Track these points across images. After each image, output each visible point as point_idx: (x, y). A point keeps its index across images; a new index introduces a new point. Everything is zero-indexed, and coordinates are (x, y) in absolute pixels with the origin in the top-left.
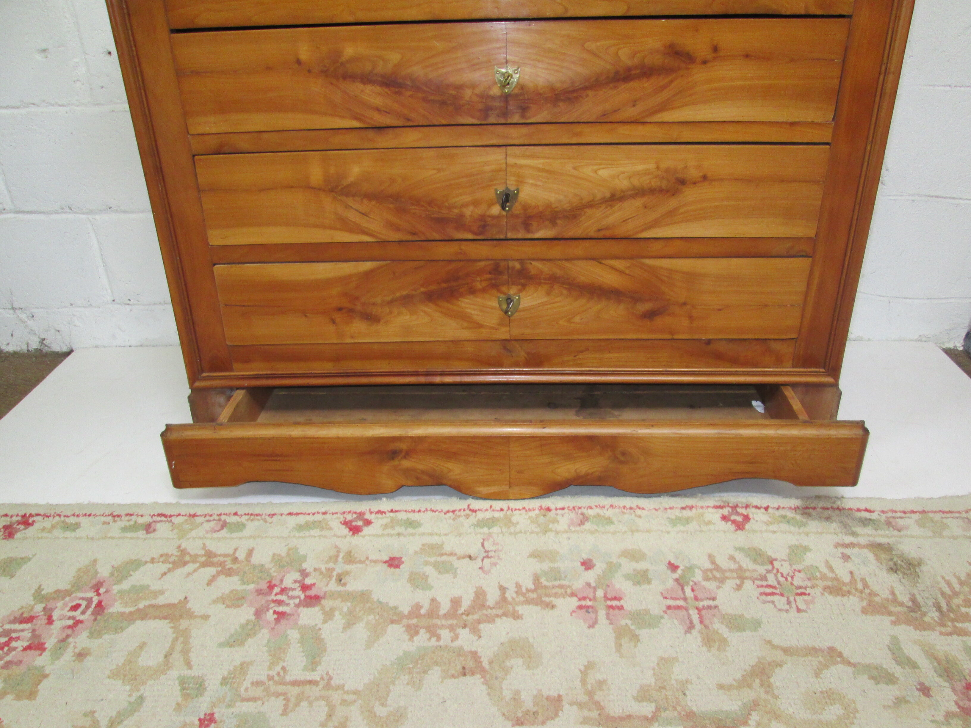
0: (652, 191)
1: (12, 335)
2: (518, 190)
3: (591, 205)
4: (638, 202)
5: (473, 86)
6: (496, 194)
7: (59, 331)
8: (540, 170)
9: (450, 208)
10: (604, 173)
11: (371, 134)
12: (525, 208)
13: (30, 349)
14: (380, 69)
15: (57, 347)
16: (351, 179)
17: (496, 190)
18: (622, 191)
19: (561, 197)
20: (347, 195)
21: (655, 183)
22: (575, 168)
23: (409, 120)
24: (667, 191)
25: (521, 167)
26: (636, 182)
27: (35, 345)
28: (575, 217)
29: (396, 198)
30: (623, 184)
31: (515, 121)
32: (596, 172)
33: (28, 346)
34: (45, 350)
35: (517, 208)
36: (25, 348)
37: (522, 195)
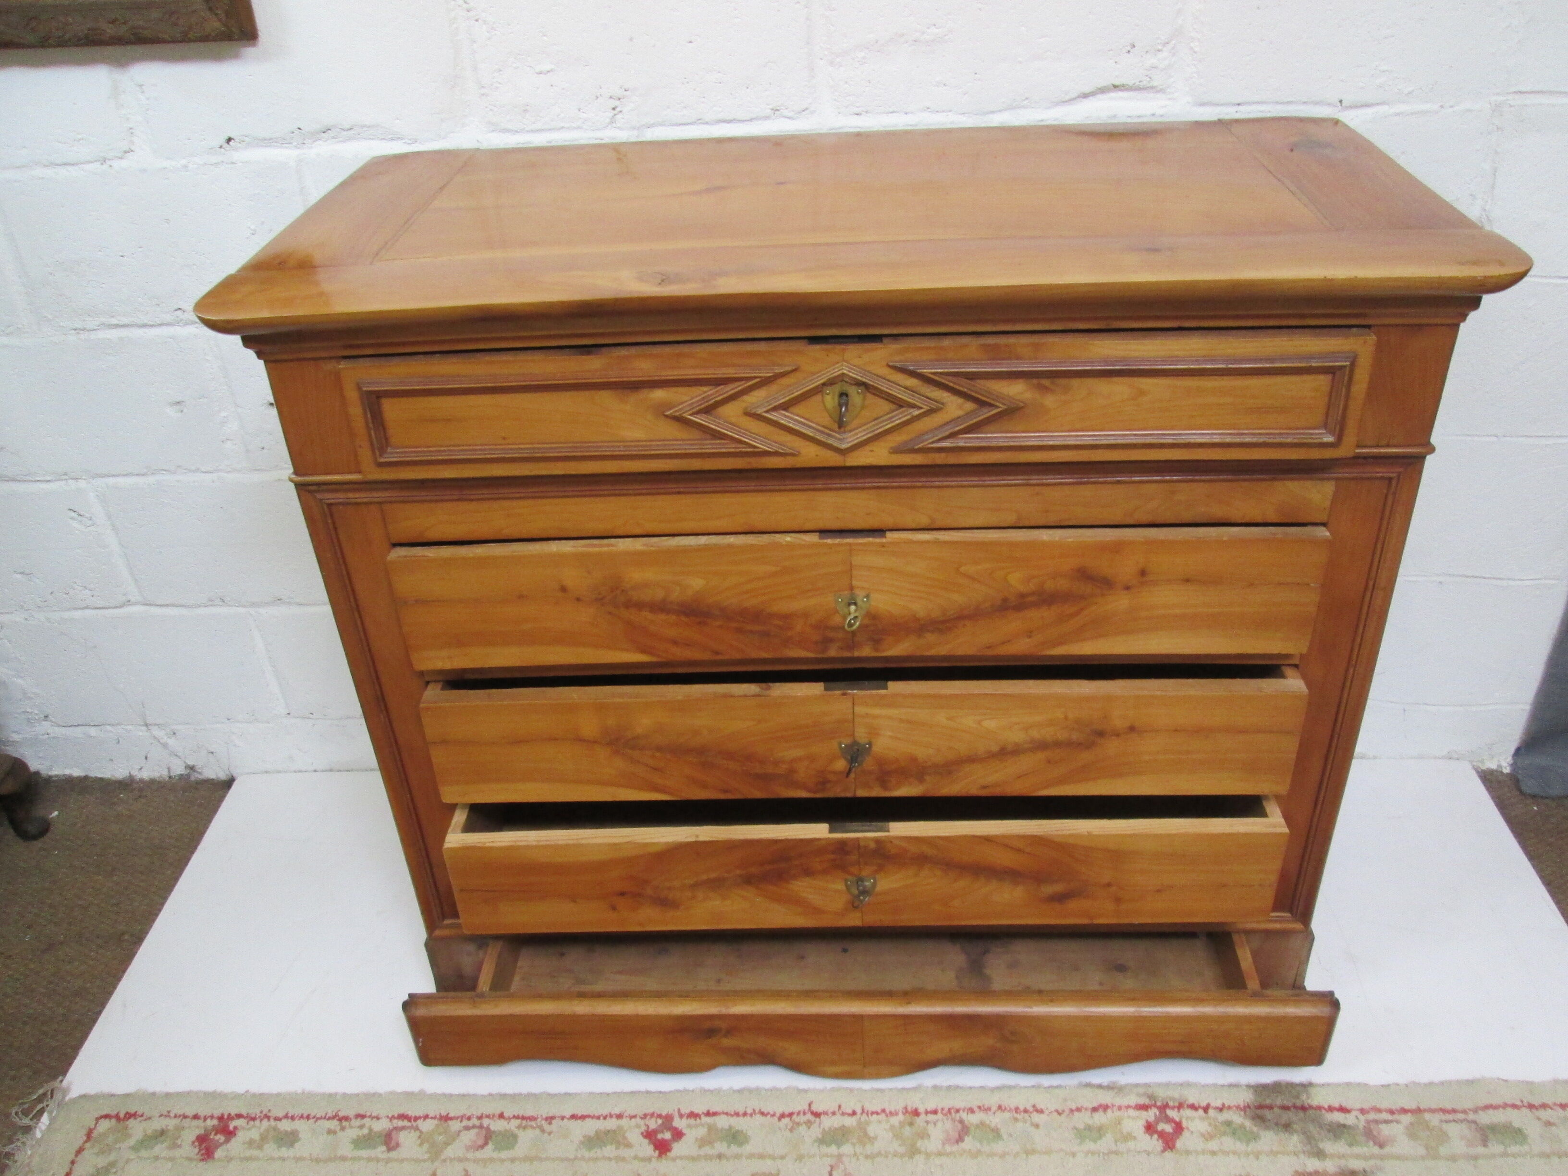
0: (1058, 744)
1: (146, 758)
2: (870, 744)
3: (972, 759)
4: (1041, 756)
5: (806, 615)
6: (840, 747)
7: (212, 753)
8: (901, 721)
9: (776, 763)
10: (990, 724)
12: (881, 762)
13: (172, 774)
14: (676, 595)
15: (213, 772)
16: (639, 731)
17: (840, 744)
18: (1016, 744)
19: (931, 751)
20: (633, 748)
21: (1062, 735)
22: (951, 719)
24: (1080, 744)
25: (875, 715)
26: (1035, 734)
27: (178, 769)
28: (950, 773)
29: (701, 751)
30: (1016, 736)
31: (863, 654)
32: (979, 723)
33: (169, 771)
34: (194, 777)
35: (869, 763)
36: (165, 773)
37: (876, 749)
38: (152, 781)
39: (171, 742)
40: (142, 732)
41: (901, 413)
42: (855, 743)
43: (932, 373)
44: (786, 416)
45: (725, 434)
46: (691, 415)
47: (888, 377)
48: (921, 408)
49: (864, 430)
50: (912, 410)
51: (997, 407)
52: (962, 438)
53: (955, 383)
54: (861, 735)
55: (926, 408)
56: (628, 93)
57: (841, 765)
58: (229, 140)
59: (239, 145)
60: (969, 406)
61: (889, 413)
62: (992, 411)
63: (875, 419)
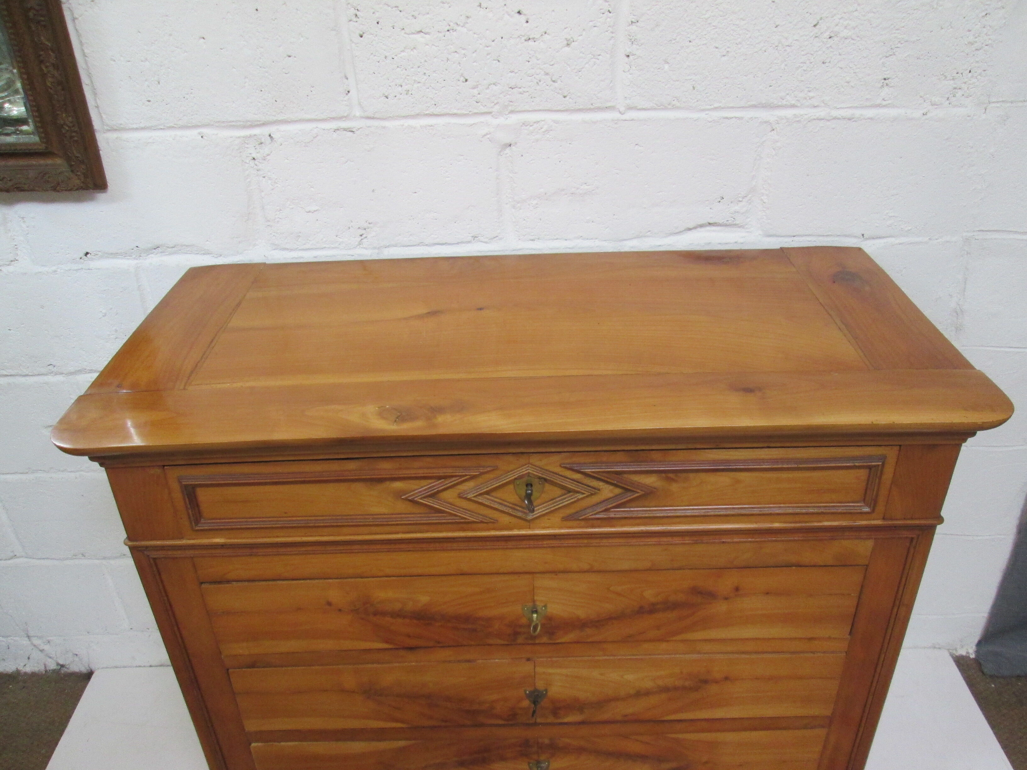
0: (676, 688)
1: (29, 658)
2: (546, 691)
3: (616, 699)
4: (664, 696)
5: (502, 618)
6: (526, 693)
7: (77, 655)
8: (567, 676)
10: (630, 677)
11: (402, 653)
12: (554, 702)
13: (48, 669)
14: (410, 607)
15: (77, 667)
17: (525, 691)
18: (647, 689)
20: (381, 695)
21: (679, 683)
22: (602, 674)
23: (439, 643)
24: (691, 688)
25: (550, 674)
26: (660, 683)
27: (52, 666)
28: (601, 707)
30: (648, 684)
31: (542, 641)
32: (622, 677)
33: (45, 667)
34: (63, 670)
35: (546, 703)
36: (42, 668)
37: (550, 694)
38: (34, 674)
39: (46, 647)
40: (25, 642)
41: (570, 496)
42: (536, 690)
43: (591, 472)
44: (488, 499)
45: (444, 511)
46: (421, 499)
47: (560, 473)
48: (584, 494)
49: (544, 507)
50: (578, 495)
51: (638, 493)
52: (612, 511)
53: (607, 478)
54: (540, 685)
55: (587, 494)
56: (371, 225)
57: (526, 703)
58: (87, 254)
59: (94, 257)
60: (618, 491)
61: (561, 496)
62: (634, 494)
63: (552, 500)
